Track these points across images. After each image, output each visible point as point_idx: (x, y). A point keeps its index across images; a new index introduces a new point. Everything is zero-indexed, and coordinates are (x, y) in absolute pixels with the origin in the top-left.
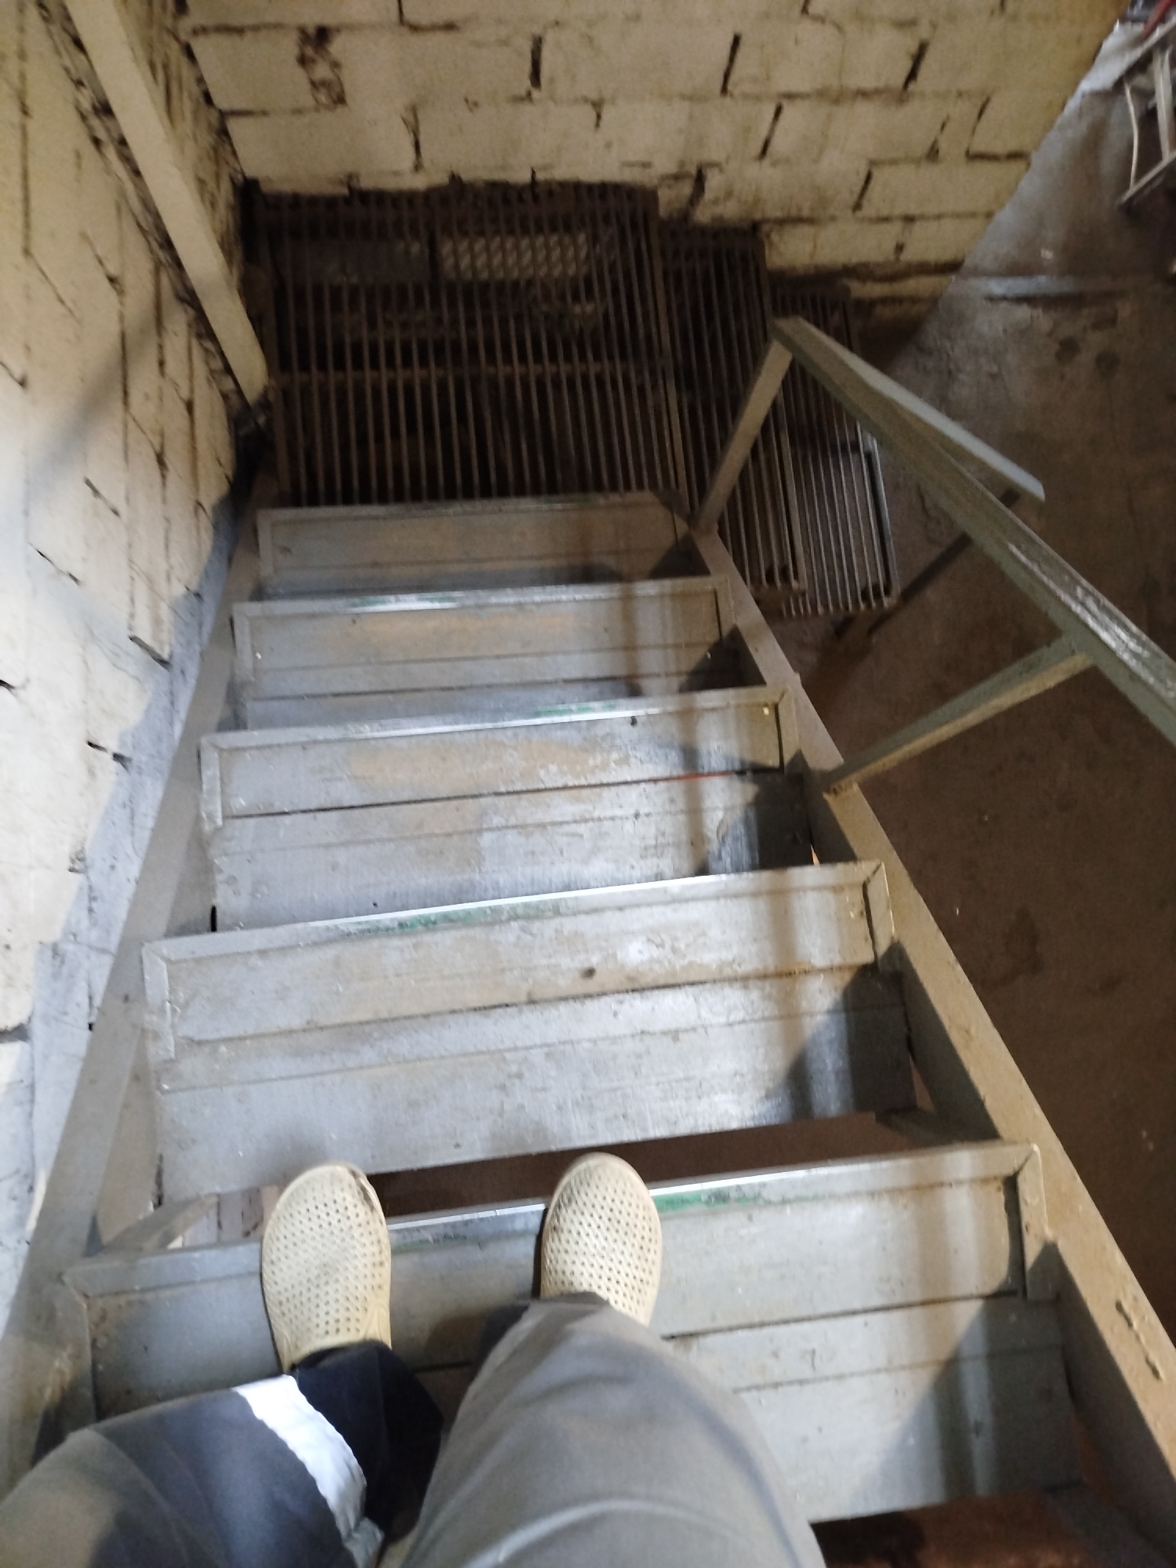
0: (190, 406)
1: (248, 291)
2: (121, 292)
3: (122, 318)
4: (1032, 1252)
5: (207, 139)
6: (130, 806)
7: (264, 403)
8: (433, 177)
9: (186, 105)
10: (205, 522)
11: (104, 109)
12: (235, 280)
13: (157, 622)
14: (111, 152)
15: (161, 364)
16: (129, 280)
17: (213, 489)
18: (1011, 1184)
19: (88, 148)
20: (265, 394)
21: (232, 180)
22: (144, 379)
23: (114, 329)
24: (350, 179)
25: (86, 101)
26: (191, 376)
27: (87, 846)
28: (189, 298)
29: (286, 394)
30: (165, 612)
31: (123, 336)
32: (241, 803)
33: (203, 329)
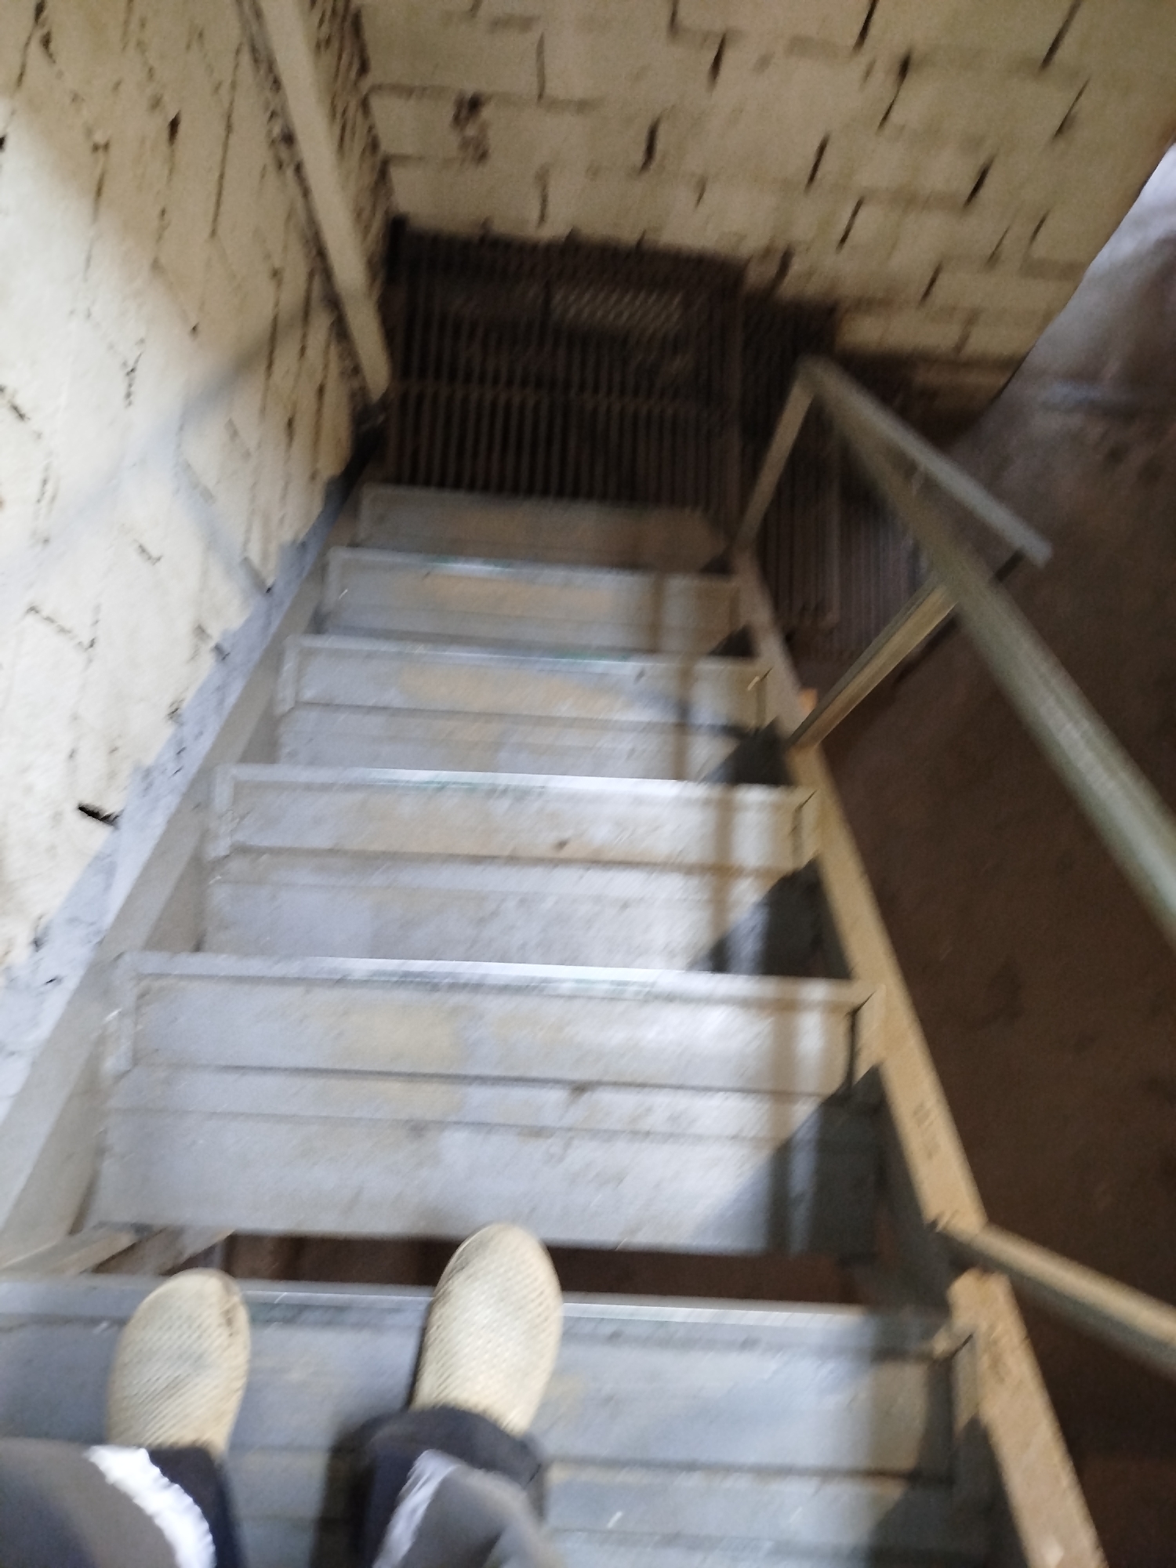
0: (321, 391)
1: (384, 308)
2: (279, 284)
3: (277, 304)
4: (862, 1070)
5: (369, 179)
6: (222, 689)
7: (384, 403)
8: (555, 229)
9: (357, 145)
10: (319, 488)
11: (289, 139)
12: (375, 297)
13: (265, 556)
14: (290, 172)
15: (303, 350)
16: (288, 276)
17: (330, 465)
18: (854, 1014)
19: (272, 169)
20: (385, 395)
21: (387, 212)
22: (286, 357)
23: (268, 312)
24: (485, 224)
25: (277, 130)
26: (326, 367)
27: (184, 705)
28: (334, 303)
29: (404, 399)
30: (273, 547)
31: (275, 319)
32: (308, 694)
33: (341, 331)
